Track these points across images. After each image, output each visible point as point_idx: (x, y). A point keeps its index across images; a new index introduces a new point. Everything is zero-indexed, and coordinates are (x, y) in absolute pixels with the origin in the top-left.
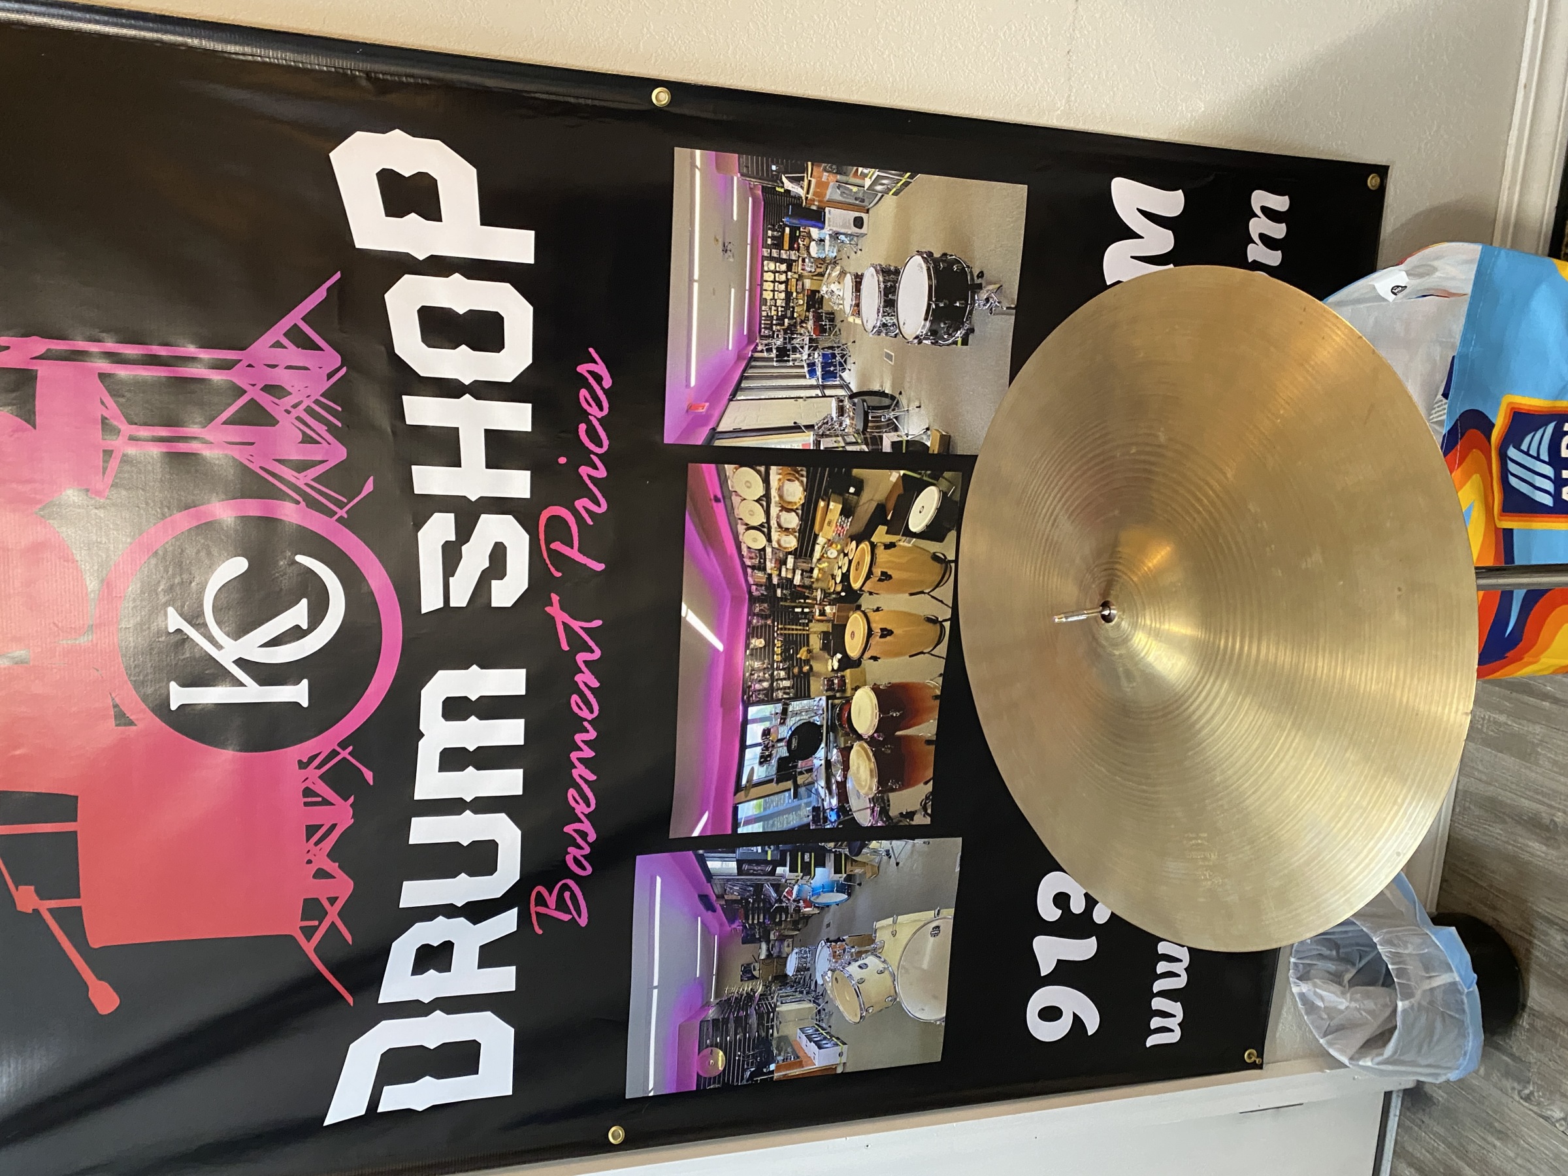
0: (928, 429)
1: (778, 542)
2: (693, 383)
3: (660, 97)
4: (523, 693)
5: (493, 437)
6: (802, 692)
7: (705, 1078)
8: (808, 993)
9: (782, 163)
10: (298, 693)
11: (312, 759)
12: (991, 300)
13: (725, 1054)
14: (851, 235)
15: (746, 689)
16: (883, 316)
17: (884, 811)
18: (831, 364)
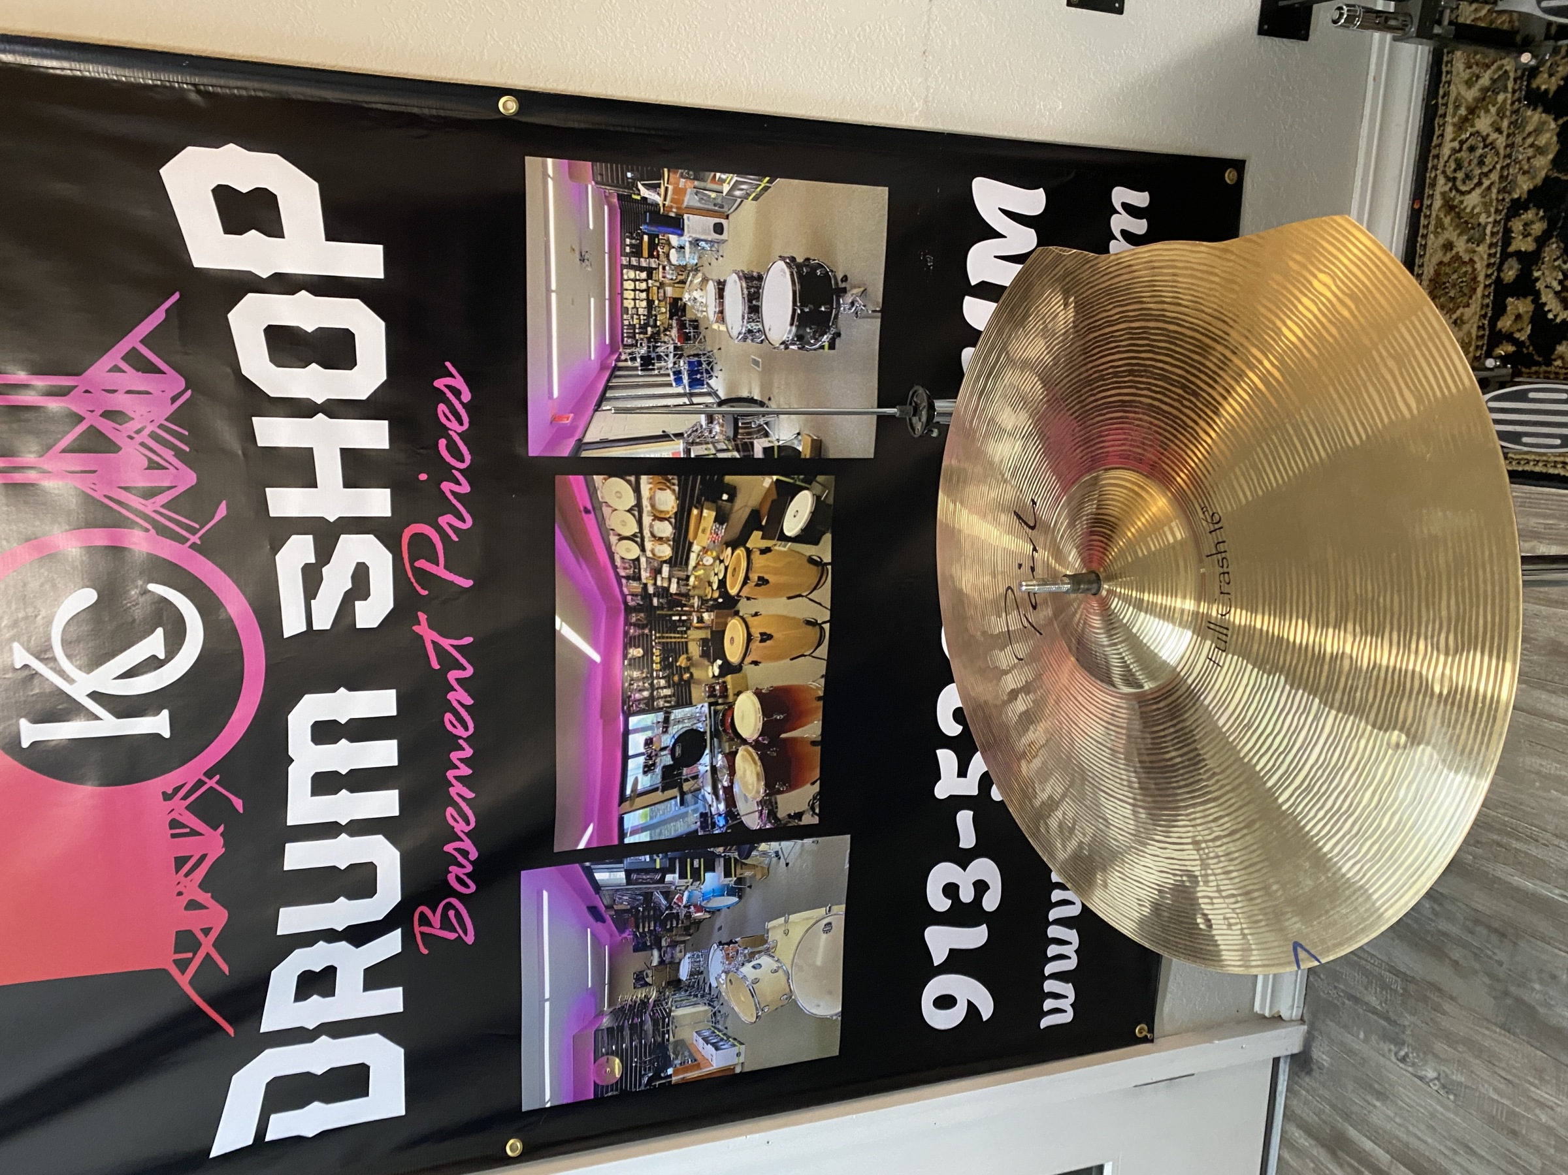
0: (799, 434)
1: (652, 551)
2: (556, 394)
3: (508, 106)
4: (394, 713)
5: (349, 456)
6: (683, 699)
7: (603, 1086)
8: (702, 996)
9: (638, 170)
10: (159, 724)
11: (177, 790)
12: (856, 304)
13: (621, 1061)
14: (711, 241)
15: (626, 700)
16: (748, 322)
17: (772, 814)
18: (698, 372)
